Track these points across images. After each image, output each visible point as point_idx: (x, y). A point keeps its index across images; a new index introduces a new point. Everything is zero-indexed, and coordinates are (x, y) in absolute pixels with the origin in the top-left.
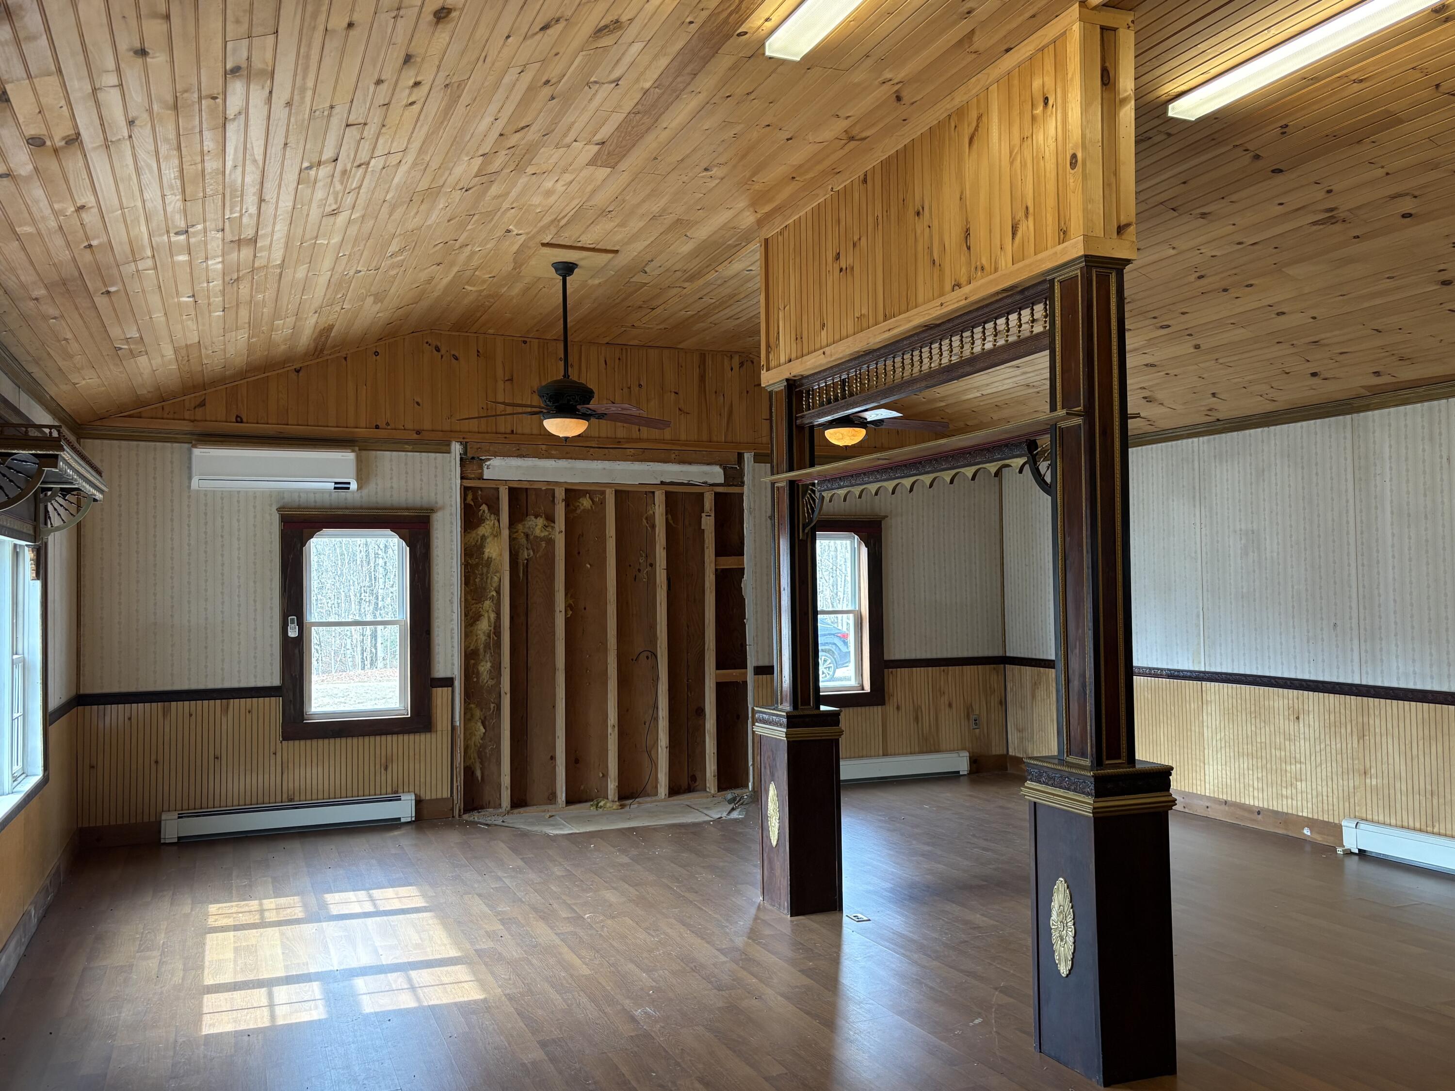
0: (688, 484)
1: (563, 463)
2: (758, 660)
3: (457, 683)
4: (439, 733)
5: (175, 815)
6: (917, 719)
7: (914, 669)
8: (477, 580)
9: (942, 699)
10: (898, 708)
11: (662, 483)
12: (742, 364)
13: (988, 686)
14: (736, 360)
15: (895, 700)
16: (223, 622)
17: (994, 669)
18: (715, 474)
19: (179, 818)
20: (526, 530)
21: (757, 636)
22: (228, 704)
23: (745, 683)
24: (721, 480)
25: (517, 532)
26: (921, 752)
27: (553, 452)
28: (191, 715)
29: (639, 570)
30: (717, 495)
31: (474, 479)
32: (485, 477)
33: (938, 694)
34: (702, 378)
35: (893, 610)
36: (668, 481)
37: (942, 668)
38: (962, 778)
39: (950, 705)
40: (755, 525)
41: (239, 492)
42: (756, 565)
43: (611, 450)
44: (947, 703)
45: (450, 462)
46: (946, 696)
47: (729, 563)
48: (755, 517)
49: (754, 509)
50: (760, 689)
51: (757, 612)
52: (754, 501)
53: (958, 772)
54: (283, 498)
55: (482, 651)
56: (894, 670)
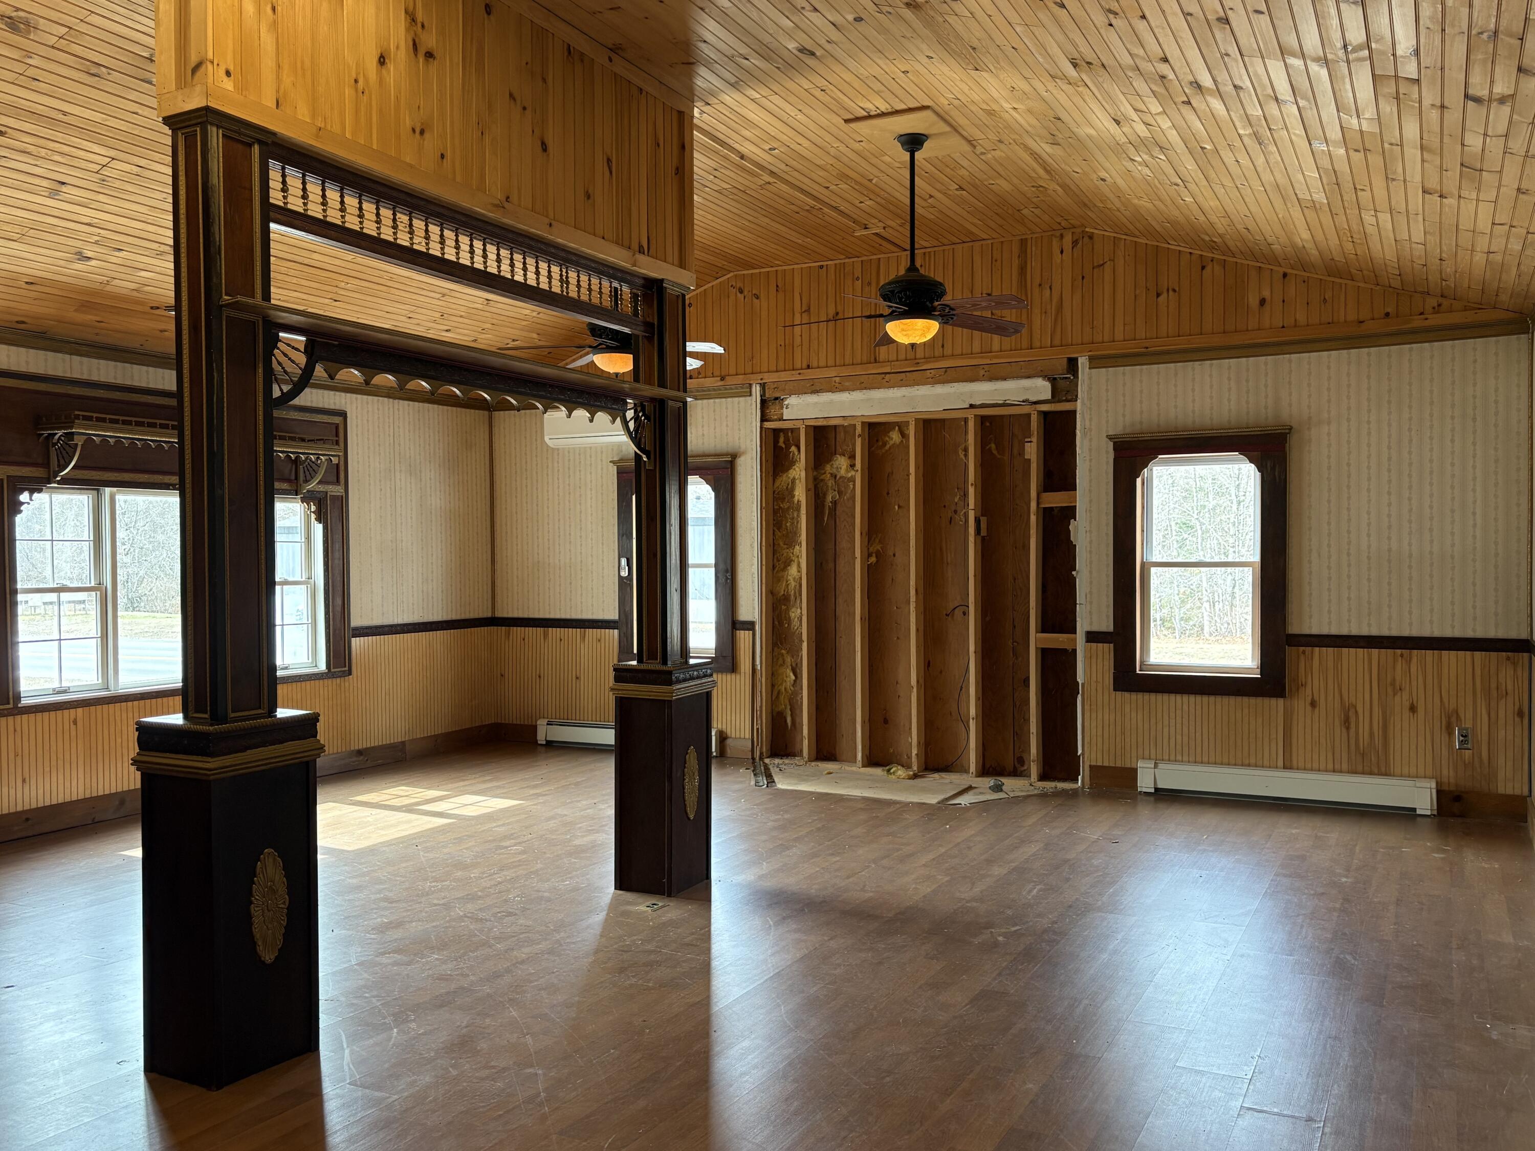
0: (1004, 405)
1: (857, 395)
2: (1091, 624)
3: (757, 627)
4: (742, 675)
5: (545, 721)
6: (1346, 723)
7: (1345, 650)
8: (788, 524)
9: (1397, 698)
10: (1313, 704)
11: (972, 406)
12: (1075, 243)
13: (1494, 685)
14: (1068, 239)
15: (1309, 691)
16: (581, 561)
17: (1508, 659)
18: (1040, 388)
19: (548, 724)
20: (834, 471)
21: (1091, 592)
22: (585, 632)
23: (1075, 651)
24: (1048, 395)
25: (825, 473)
26: (1353, 772)
27: (847, 384)
28: (561, 640)
29: (955, 512)
30: (1045, 415)
31: (776, 420)
32: (784, 418)
33: (1390, 690)
34: (1022, 270)
35: (1310, 562)
36: (978, 403)
37: (1399, 651)
38: (1419, 819)
39: (1413, 709)
40: (1090, 450)
41: (591, 448)
42: (1091, 501)
43: (907, 374)
44: (1407, 704)
45: (751, 404)
46: (1406, 695)
47: (1055, 500)
48: (1091, 440)
49: (1090, 430)
50: (1094, 661)
51: (1091, 563)
52: (1091, 420)
53: (1414, 810)
54: (622, 451)
55: (792, 598)
56: (1308, 649)
